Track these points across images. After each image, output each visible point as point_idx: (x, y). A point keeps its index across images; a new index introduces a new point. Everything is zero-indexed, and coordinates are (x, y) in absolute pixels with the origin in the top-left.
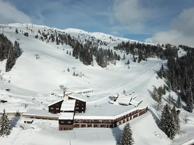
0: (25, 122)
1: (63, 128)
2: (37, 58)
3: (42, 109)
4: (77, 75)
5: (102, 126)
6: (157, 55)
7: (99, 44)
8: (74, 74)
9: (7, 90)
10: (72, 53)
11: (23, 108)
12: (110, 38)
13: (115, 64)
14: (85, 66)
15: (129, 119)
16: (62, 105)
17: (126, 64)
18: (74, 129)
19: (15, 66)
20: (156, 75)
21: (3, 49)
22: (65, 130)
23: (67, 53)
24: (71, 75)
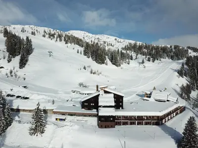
0: (56, 119)
1: (104, 126)
2: (50, 56)
3: (72, 105)
4: (94, 73)
5: (146, 124)
6: (167, 56)
7: (106, 45)
8: (91, 72)
9: (25, 87)
10: (83, 53)
11: (50, 104)
12: (116, 39)
13: (129, 64)
14: (99, 65)
15: (172, 116)
16: (100, 99)
17: (140, 63)
18: (116, 126)
19: (28, 63)
20: (177, 74)
21: (15, 46)
22: (106, 127)
23: (78, 52)
24: (89, 73)
